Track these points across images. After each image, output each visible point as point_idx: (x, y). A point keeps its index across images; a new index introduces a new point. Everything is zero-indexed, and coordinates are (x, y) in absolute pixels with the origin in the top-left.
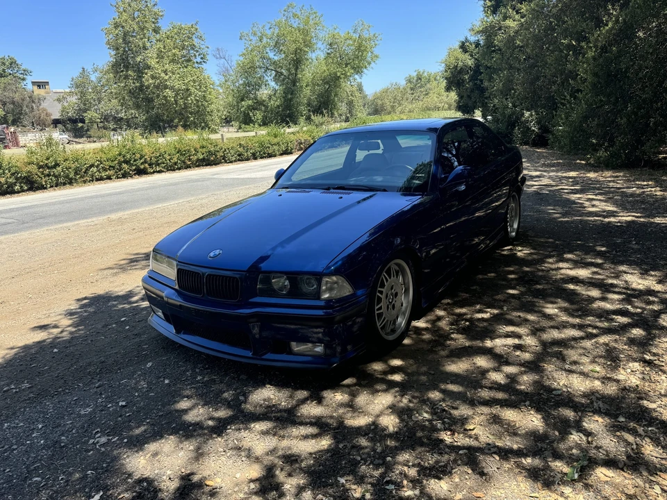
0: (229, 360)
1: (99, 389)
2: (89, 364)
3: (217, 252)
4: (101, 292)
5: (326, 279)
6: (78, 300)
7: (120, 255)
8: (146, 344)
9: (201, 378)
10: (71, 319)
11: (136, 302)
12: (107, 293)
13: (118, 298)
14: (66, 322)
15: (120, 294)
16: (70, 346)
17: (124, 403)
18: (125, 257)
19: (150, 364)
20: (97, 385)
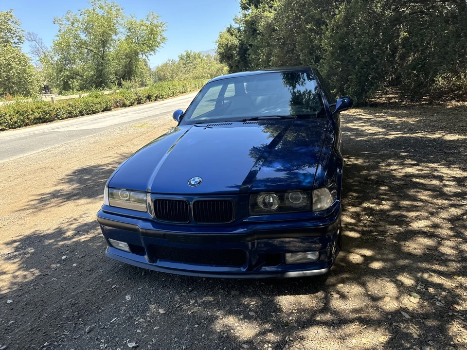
0: (207, 278)
1: (92, 333)
2: (61, 309)
3: (197, 179)
4: (28, 232)
6: (7, 244)
7: (27, 197)
8: (108, 278)
9: (194, 301)
10: (14, 263)
11: (73, 237)
12: (34, 233)
13: (47, 236)
14: (11, 267)
15: (49, 232)
16: (24, 294)
17: (134, 344)
18: (33, 198)
19: (128, 297)
20: (87, 330)
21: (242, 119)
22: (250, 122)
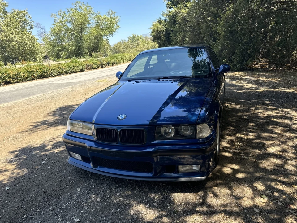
0: (129, 180)
1: (54, 211)
2: (37, 195)
3: (123, 116)
4: (24, 146)
5: (199, 126)
6: (11, 153)
7: (28, 123)
8: (68, 176)
9: (119, 194)
10: (13, 165)
11: (51, 150)
12: (28, 146)
13: (36, 149)
14: (11, 167)
15: (37, 146)
16: (16, 184)
17: (78, 220)
18: (31, 124)
19: (79, 190)
20: (51, 209)
21: (158, 78)
22: (162, 79)
